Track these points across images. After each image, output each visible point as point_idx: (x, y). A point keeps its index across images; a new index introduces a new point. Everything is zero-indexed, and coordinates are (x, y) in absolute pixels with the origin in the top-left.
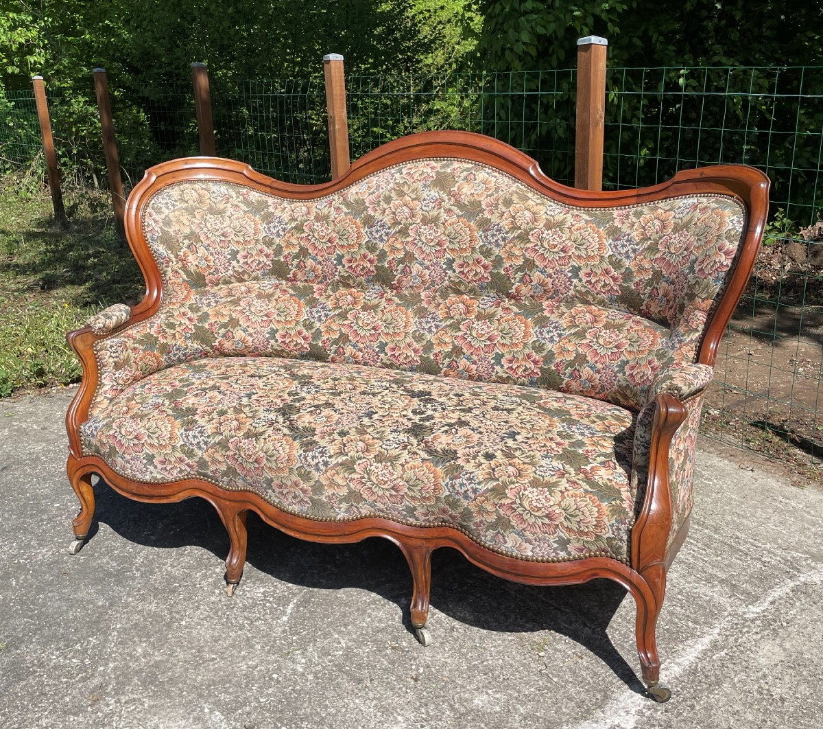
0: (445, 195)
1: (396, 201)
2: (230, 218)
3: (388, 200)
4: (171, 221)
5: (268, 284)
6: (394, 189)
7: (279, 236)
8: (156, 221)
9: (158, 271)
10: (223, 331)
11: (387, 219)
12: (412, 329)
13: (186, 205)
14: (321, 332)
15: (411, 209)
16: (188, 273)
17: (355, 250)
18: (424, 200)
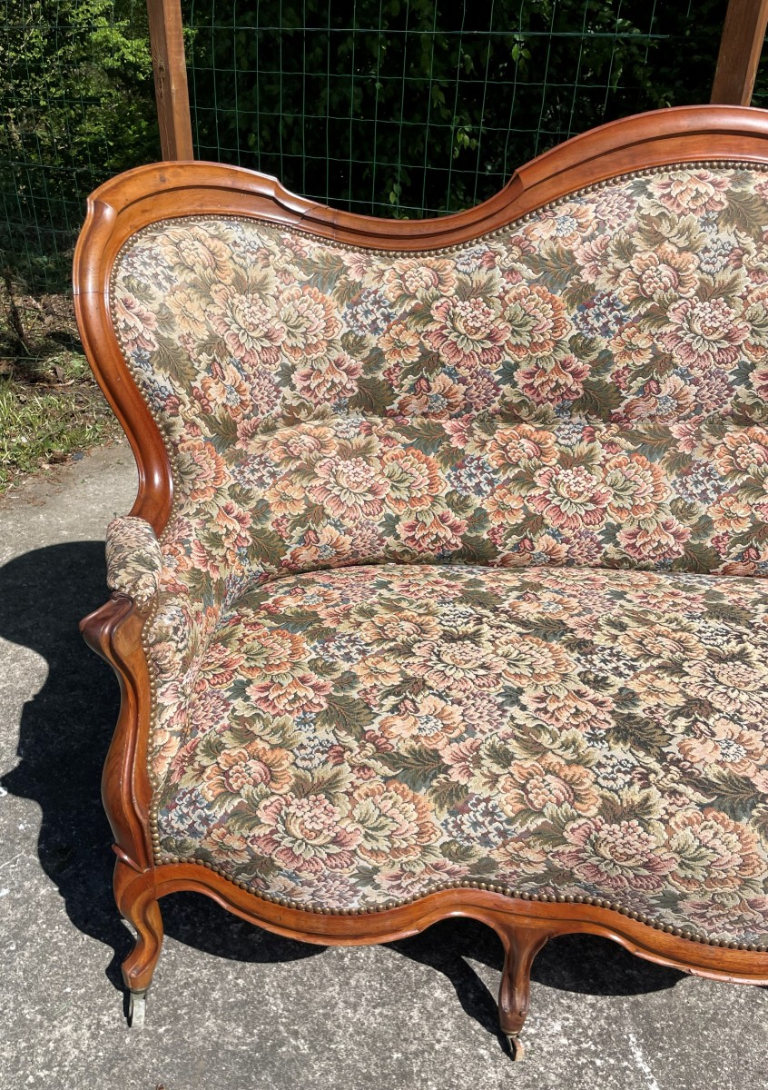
0: (750, 240)
1: (644, 254)
2: (277, 298)
3: (626, 251)
4: (172, 316)
5: (349, 426)
6: (640, 230)
7: (375, 329)
8: (144, 320)
9: (154, 424)
10: (298, 531)
11: (623, 292)
12: (668, 496)
13: (193, 276)
14: (486, 515)
15: (677, 270)
16: (211, 423)
17: (546, 353)
18: (706, 250)
